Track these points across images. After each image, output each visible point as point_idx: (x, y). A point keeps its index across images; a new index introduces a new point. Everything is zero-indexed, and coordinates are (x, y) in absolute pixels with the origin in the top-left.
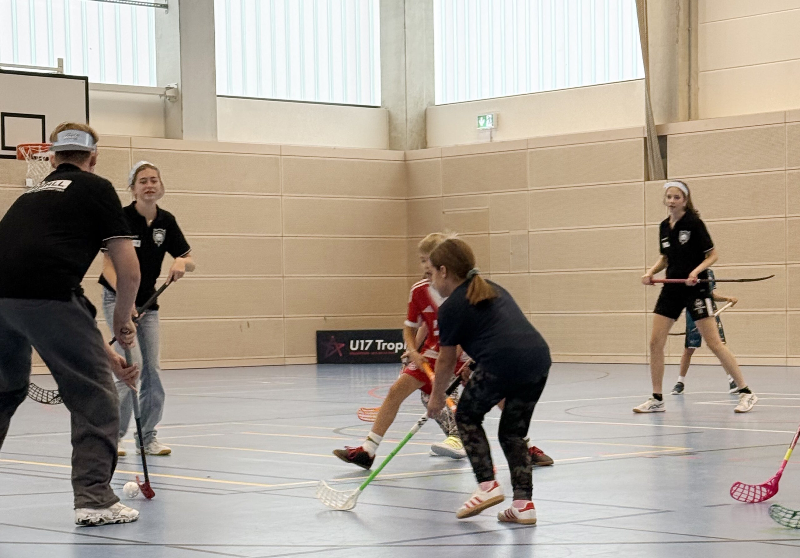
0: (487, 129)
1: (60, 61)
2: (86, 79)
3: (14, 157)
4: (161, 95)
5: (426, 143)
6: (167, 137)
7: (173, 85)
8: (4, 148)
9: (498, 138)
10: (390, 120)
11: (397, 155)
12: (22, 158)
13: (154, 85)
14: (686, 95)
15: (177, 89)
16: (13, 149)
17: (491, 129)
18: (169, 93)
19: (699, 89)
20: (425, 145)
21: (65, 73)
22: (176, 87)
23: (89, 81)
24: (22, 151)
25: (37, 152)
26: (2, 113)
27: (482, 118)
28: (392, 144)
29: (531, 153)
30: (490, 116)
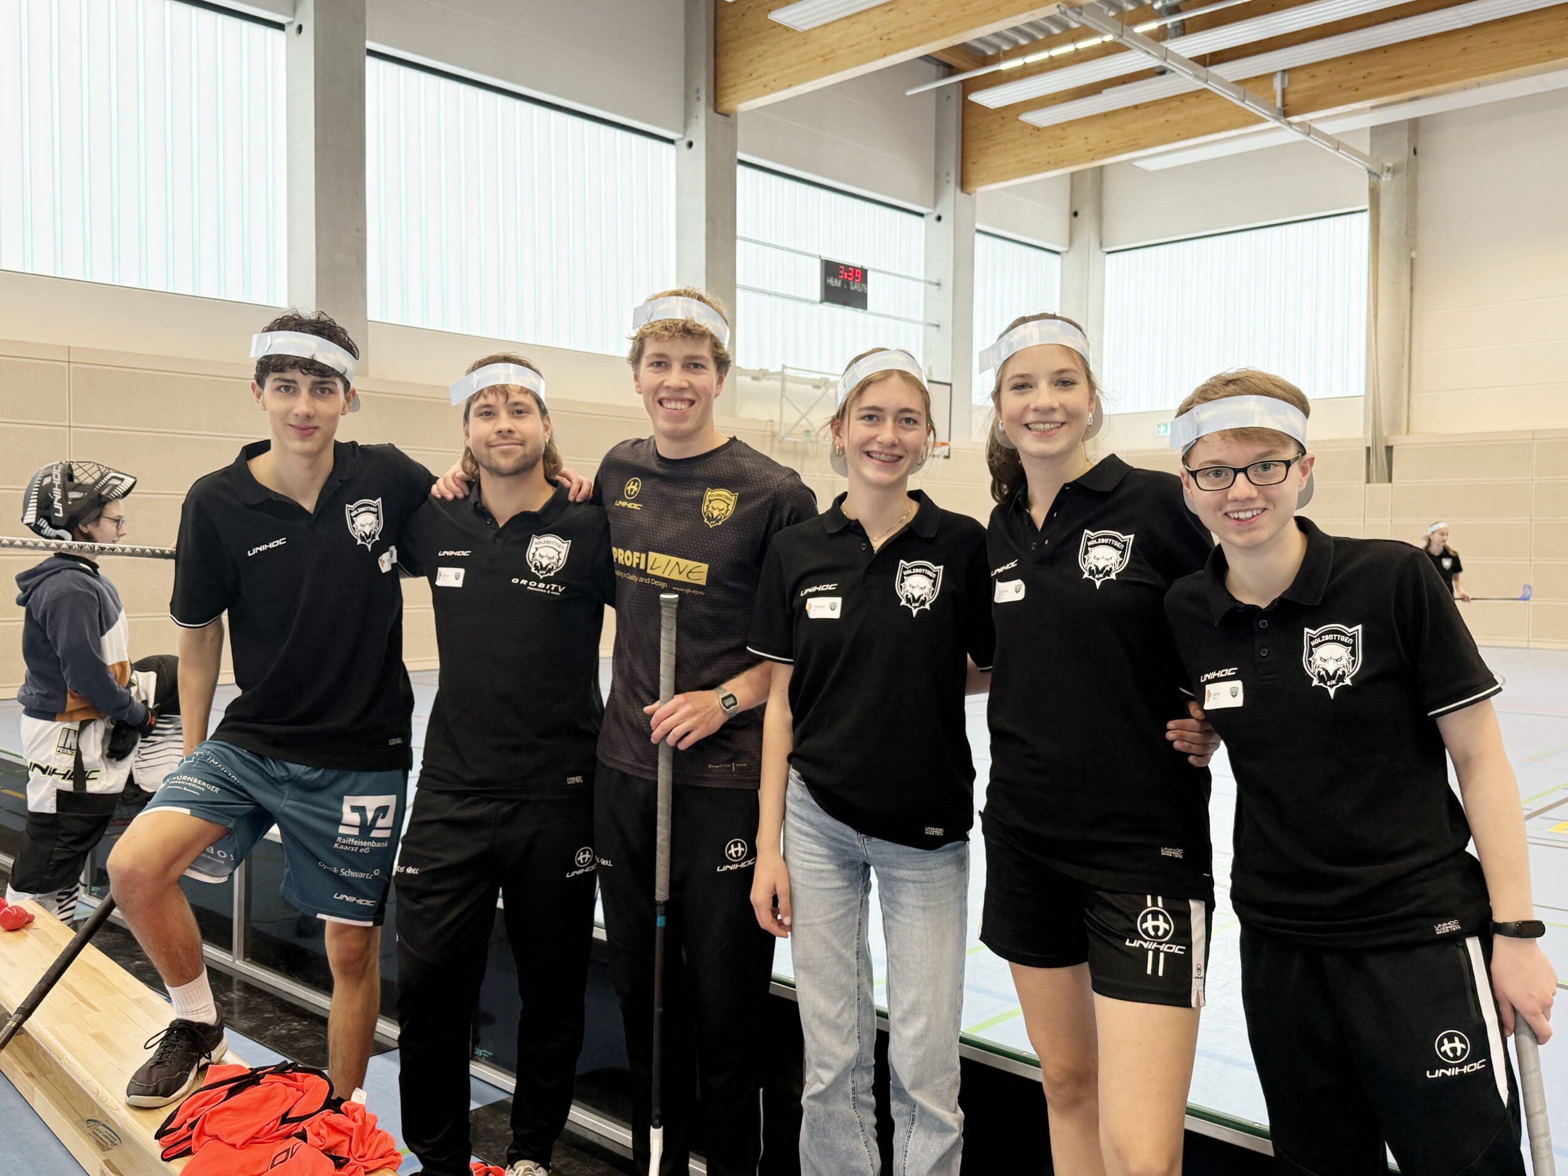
14: (1407, 411)
19: (1413, 407)
27: (1162, 427)
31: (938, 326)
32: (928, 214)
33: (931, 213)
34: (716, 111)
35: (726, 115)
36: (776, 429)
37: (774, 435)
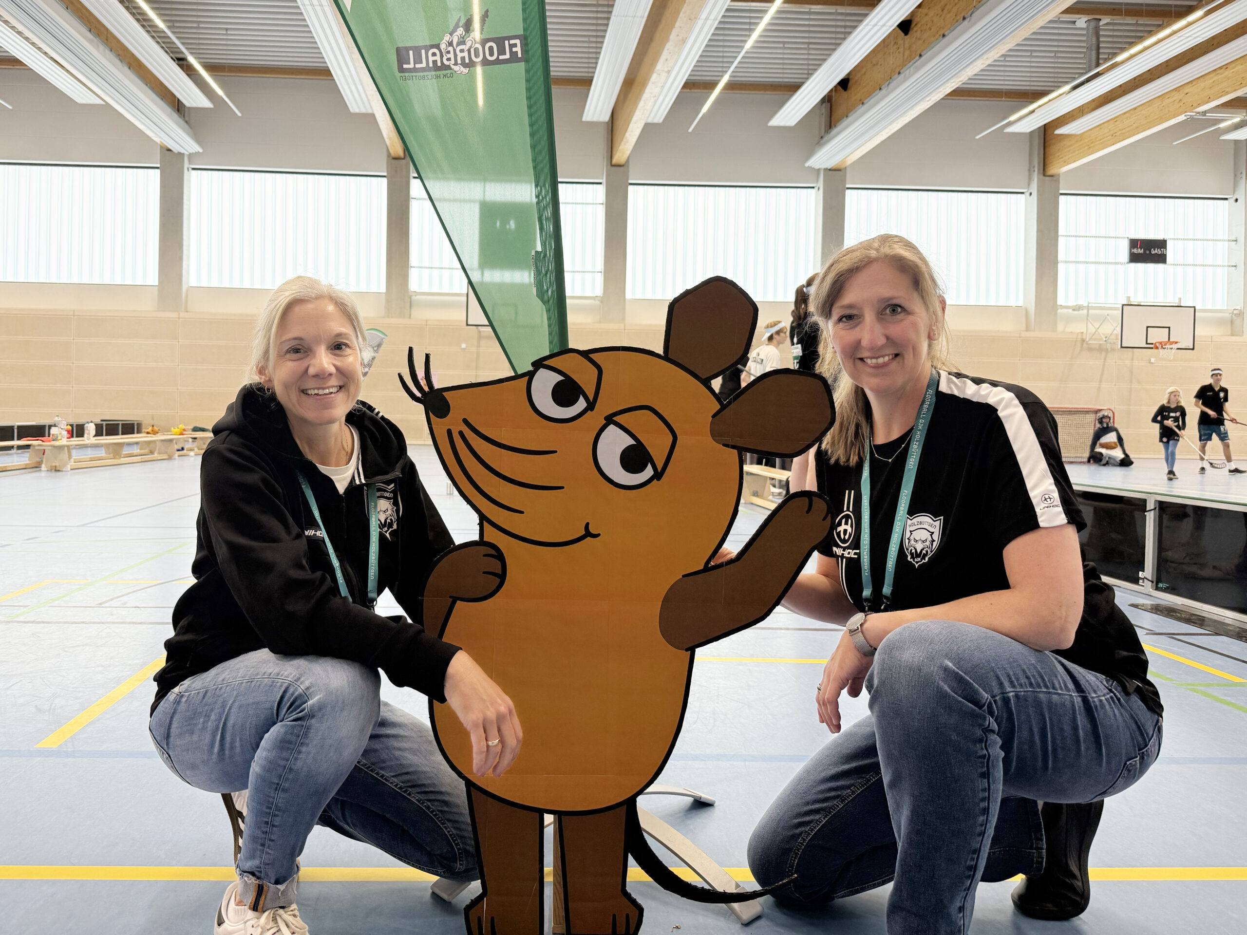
1: (1180, 299)
2: (1194, 307)
3: (1152, 348)
4: (1230, 313)
6: (1232, 335)
7: (1238, 308)
8: (1147, 343)
12: (1157, 348)
13: (1226, 308)
15: (1241, 310)
16: (1152, 344)
18: (1235, 312)
21: (1182, 305)
23: (1196, 308)
24: (1157, 345)
25: (1166, 345)
26: (1147, 326)
31: (1236, 266)
32: (1230, 198)
33: (1232, 198)
34: (1044, 175)
35: (1052, 176)
36: (1084, 337)
37: (1083, 341)
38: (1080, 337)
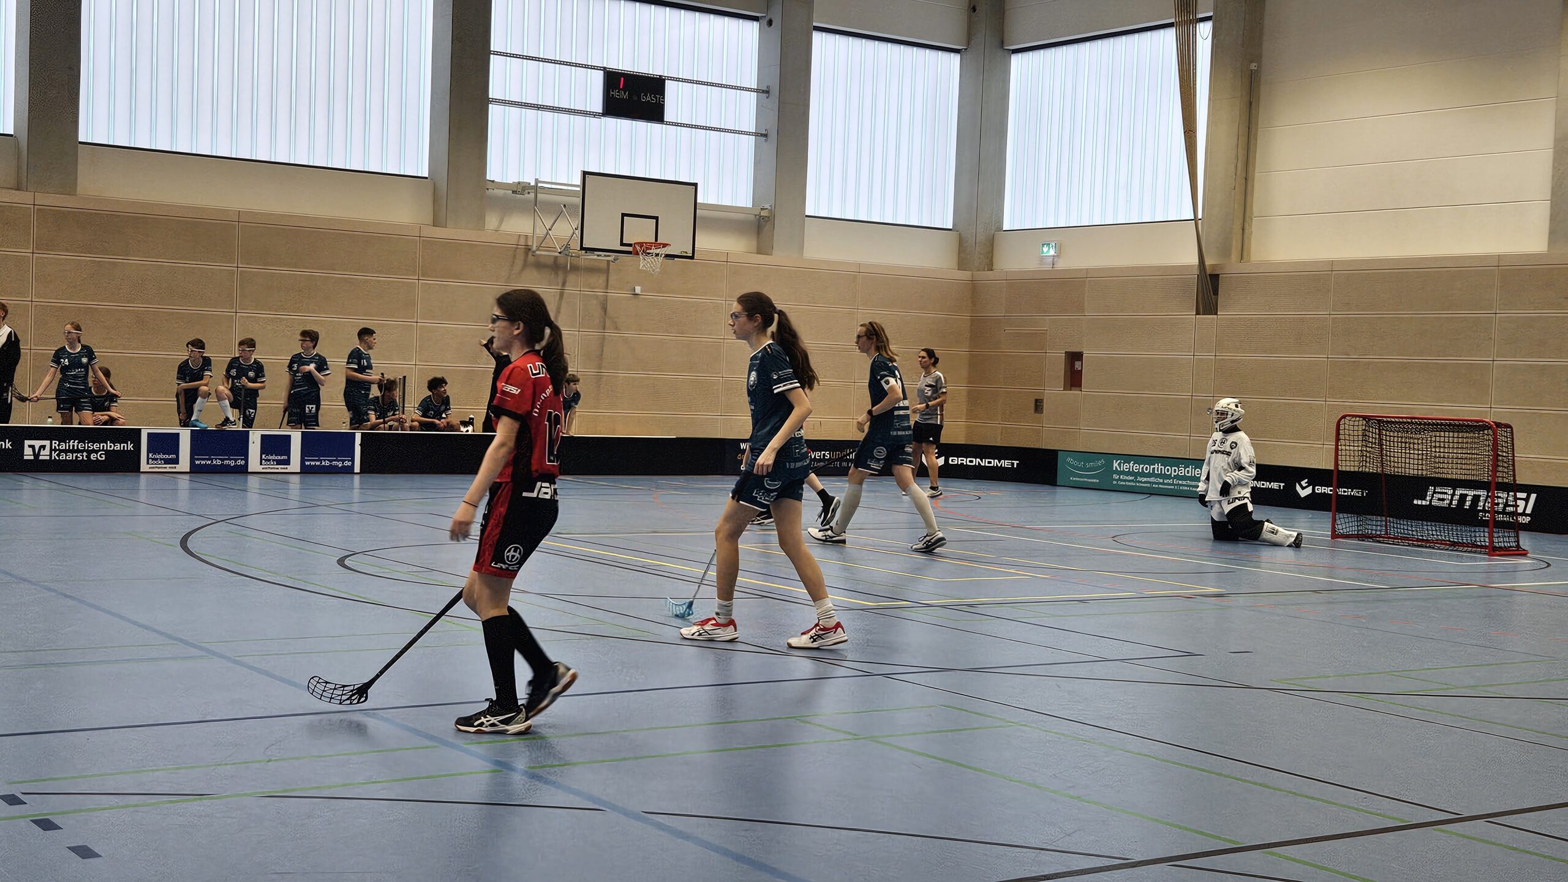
0: (1050, 256)
2: (695, 186)
3: (629, 253)
4: (756, 215)
5: (992, 264)
6: (759, 253)
7: (767, 206)
8: (622, 244)
9: (1061, 265)
10: (961, 242)
11: (965, 275)
12: (637, 254)
13: (750, 205)
14: (1240, 236)
16: (630, 245)
17: (1054, 256)
18: (763, 213)
19: (1252, 232)
20: (991, 269)
22: (770, 208)
23: (698, 188)
24: (638, 248)
25: (651, 249)
26: (622, 214)
27: (1045, 246)
28: (962, 265)
29: (1089, 281)
30: (1054, 244)
31: (765, 135)
33: (764, 17)
36: (530, 243)
37: (528, 249)
38: (522, 242)
